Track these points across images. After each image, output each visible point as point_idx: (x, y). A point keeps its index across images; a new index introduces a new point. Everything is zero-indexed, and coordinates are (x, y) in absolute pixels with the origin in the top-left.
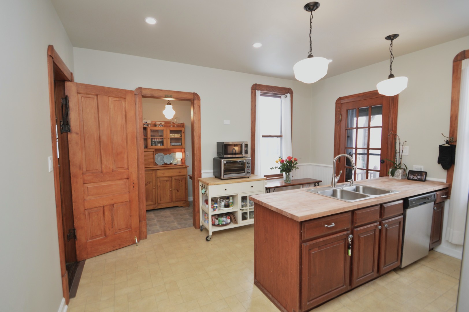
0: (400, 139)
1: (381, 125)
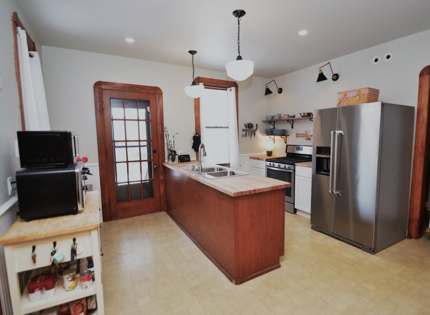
0: (168, 132)
1: (144, 119)
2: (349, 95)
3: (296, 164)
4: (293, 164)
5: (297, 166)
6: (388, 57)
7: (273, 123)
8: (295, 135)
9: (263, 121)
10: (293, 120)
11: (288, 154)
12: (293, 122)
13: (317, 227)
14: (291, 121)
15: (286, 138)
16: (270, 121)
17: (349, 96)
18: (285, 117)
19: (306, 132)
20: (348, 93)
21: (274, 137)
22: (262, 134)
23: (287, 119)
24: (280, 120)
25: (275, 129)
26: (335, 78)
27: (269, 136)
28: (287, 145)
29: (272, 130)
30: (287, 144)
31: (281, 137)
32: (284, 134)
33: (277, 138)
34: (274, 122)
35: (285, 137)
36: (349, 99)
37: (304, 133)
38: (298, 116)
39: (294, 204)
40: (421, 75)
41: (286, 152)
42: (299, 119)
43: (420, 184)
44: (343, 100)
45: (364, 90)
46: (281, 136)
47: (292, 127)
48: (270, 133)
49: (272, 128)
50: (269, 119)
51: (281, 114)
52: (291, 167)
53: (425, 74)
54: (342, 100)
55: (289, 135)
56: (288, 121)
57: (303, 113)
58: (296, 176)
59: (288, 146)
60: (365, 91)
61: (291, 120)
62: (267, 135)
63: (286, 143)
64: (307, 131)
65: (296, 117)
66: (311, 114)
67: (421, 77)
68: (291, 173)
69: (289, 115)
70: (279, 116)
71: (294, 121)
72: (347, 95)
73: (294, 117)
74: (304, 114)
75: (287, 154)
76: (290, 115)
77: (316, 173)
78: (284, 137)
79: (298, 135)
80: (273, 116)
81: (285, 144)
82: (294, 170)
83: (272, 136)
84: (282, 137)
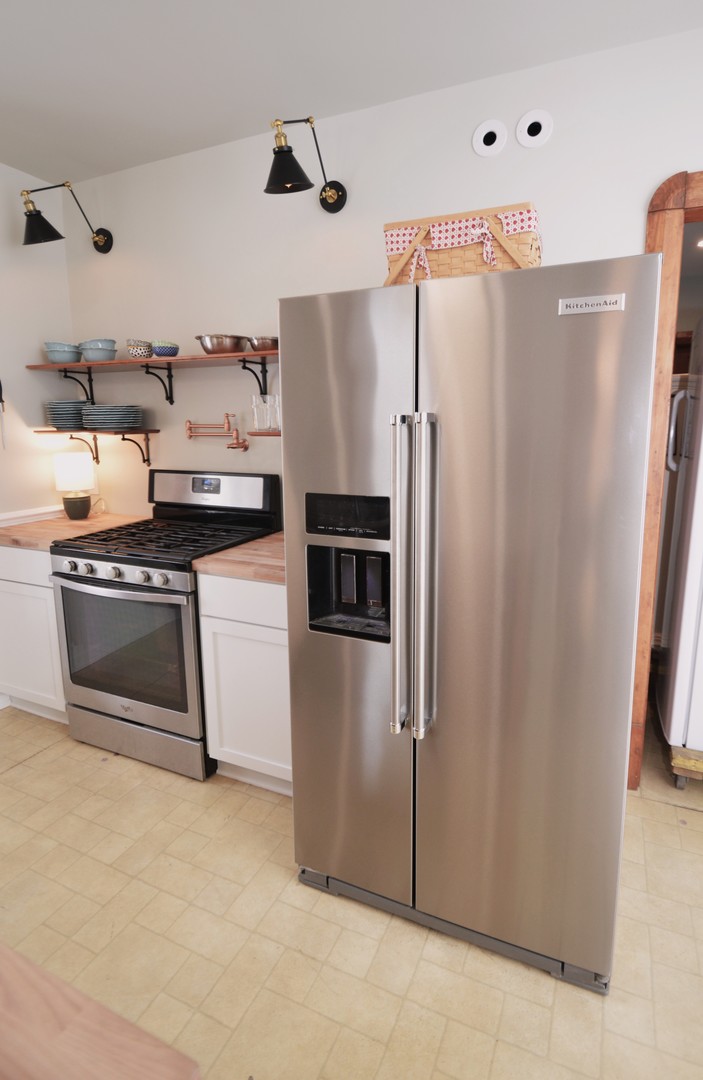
2: (443, 235)
3: (198, 564)
4: (186, 567)
5: (206, 573)
6: (534, 129)
7: (84, 379)
8: (182, 431)
9: (30, 368)
10: (169, 367)
11: (162, 509)
12: (170, 377)
13: (328, 878)
14: (163, 374)
15: (147, 440)
16: (67, 366)
17: (442, 242)
18: (133, 351)
19: (227, 416)
20: (437, 229)
21: (95, 439)
22: (30, 424)
23: (140, 360)
24: (116, 365)
25: (93, 403)
26: (330, 201)
27: (67, 435)
28: (152, 473)
29: (80, 406)
30: (154, 467)
31: (124, 439)
32: (136, 423)
33: (108, 441)
34: (89, 372)
35: (142, 436)
36: (443, 257)
37: (221, 420)
38: (189, 349)
39: (203, 740)
40: (656, 207)
41: (151, 499)
42: (193, 363)
43: (649, 604)
44: (414, 260)
45: (517, 213)
46: (123, 433)
47: (170, 398)
48: (70, 419)
49: (83, 398)
50: (64, 356)
51: (114, 342)
52: (177, 579)
53: (671, 206)
54: (407, 264)
55: (158, 431)
56: (148, 368)
57: (211, 337)
58: (203, 621)
59: (156, 474)
60: (518, 218)
61: (163, 366)
62: (60, 429)
63: (147, 461)
64: (234, 416)
65: (181, 354)
66: (243, 342)
67: (656, 216)
68: (177, 607)
69: (149, 346)
70: (107, 346)
71: (174, 372)
72: (432, 235)
73: (174, 351)
74: (215, 340)
75: (155, 509)
76: (156, 344)
77: (312, 627)
78: (139, 438)
79: (193, 431)
80: (77, 347)
81: (145, 465)
82: (194, 594)
83: (87, 436)
84: (126, 436)
